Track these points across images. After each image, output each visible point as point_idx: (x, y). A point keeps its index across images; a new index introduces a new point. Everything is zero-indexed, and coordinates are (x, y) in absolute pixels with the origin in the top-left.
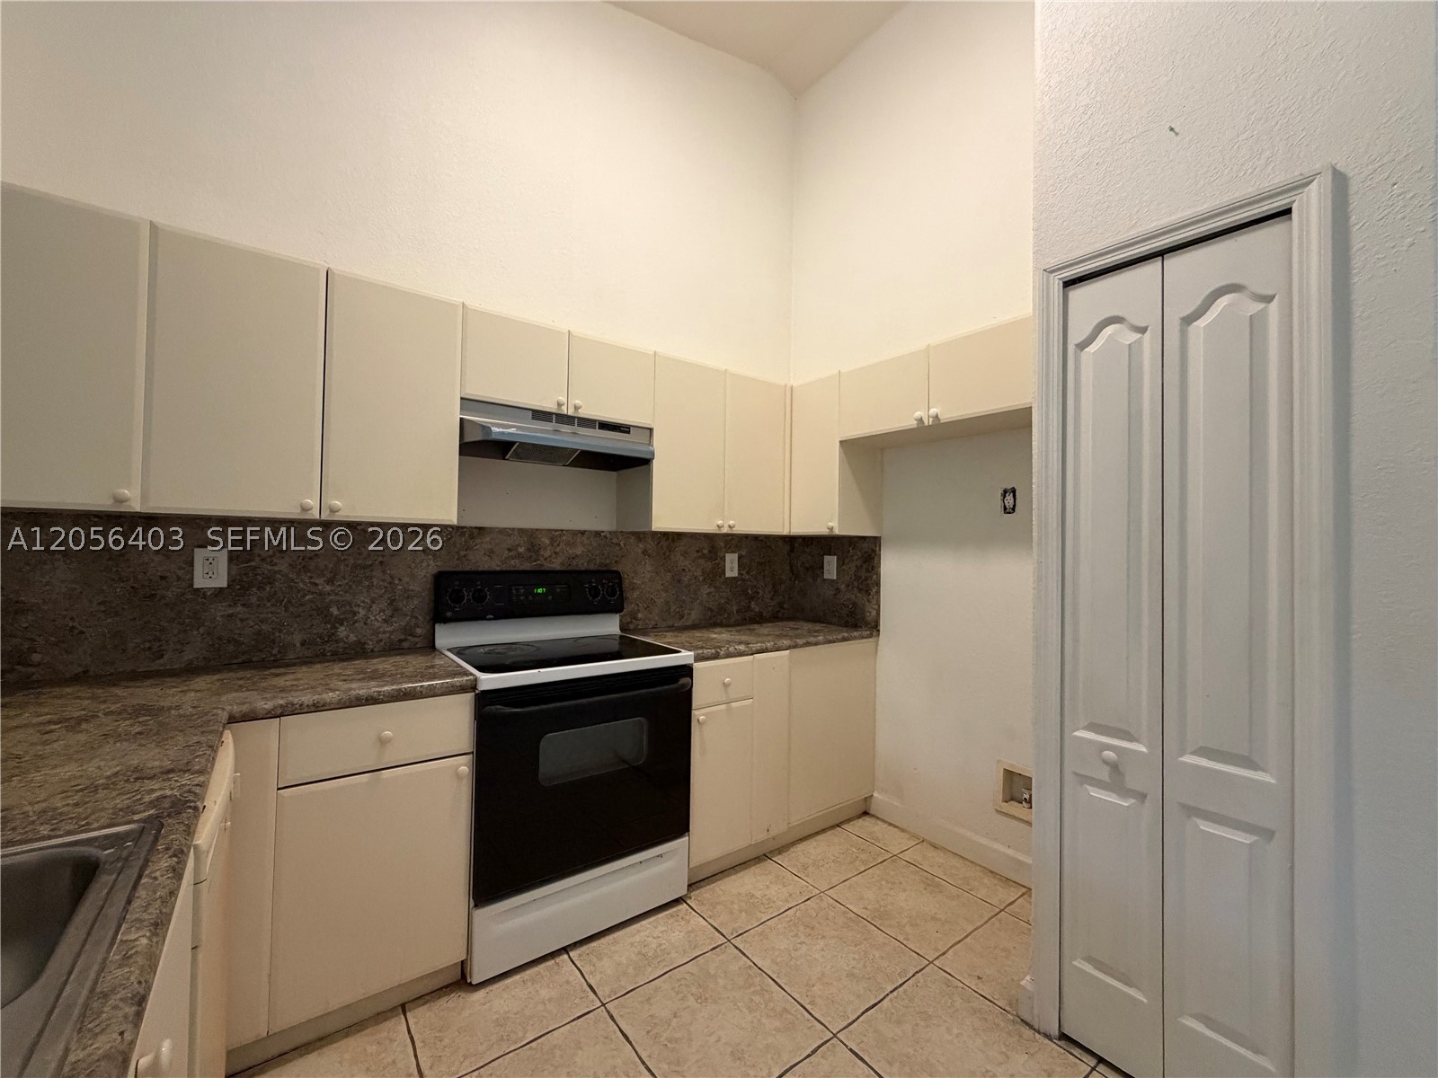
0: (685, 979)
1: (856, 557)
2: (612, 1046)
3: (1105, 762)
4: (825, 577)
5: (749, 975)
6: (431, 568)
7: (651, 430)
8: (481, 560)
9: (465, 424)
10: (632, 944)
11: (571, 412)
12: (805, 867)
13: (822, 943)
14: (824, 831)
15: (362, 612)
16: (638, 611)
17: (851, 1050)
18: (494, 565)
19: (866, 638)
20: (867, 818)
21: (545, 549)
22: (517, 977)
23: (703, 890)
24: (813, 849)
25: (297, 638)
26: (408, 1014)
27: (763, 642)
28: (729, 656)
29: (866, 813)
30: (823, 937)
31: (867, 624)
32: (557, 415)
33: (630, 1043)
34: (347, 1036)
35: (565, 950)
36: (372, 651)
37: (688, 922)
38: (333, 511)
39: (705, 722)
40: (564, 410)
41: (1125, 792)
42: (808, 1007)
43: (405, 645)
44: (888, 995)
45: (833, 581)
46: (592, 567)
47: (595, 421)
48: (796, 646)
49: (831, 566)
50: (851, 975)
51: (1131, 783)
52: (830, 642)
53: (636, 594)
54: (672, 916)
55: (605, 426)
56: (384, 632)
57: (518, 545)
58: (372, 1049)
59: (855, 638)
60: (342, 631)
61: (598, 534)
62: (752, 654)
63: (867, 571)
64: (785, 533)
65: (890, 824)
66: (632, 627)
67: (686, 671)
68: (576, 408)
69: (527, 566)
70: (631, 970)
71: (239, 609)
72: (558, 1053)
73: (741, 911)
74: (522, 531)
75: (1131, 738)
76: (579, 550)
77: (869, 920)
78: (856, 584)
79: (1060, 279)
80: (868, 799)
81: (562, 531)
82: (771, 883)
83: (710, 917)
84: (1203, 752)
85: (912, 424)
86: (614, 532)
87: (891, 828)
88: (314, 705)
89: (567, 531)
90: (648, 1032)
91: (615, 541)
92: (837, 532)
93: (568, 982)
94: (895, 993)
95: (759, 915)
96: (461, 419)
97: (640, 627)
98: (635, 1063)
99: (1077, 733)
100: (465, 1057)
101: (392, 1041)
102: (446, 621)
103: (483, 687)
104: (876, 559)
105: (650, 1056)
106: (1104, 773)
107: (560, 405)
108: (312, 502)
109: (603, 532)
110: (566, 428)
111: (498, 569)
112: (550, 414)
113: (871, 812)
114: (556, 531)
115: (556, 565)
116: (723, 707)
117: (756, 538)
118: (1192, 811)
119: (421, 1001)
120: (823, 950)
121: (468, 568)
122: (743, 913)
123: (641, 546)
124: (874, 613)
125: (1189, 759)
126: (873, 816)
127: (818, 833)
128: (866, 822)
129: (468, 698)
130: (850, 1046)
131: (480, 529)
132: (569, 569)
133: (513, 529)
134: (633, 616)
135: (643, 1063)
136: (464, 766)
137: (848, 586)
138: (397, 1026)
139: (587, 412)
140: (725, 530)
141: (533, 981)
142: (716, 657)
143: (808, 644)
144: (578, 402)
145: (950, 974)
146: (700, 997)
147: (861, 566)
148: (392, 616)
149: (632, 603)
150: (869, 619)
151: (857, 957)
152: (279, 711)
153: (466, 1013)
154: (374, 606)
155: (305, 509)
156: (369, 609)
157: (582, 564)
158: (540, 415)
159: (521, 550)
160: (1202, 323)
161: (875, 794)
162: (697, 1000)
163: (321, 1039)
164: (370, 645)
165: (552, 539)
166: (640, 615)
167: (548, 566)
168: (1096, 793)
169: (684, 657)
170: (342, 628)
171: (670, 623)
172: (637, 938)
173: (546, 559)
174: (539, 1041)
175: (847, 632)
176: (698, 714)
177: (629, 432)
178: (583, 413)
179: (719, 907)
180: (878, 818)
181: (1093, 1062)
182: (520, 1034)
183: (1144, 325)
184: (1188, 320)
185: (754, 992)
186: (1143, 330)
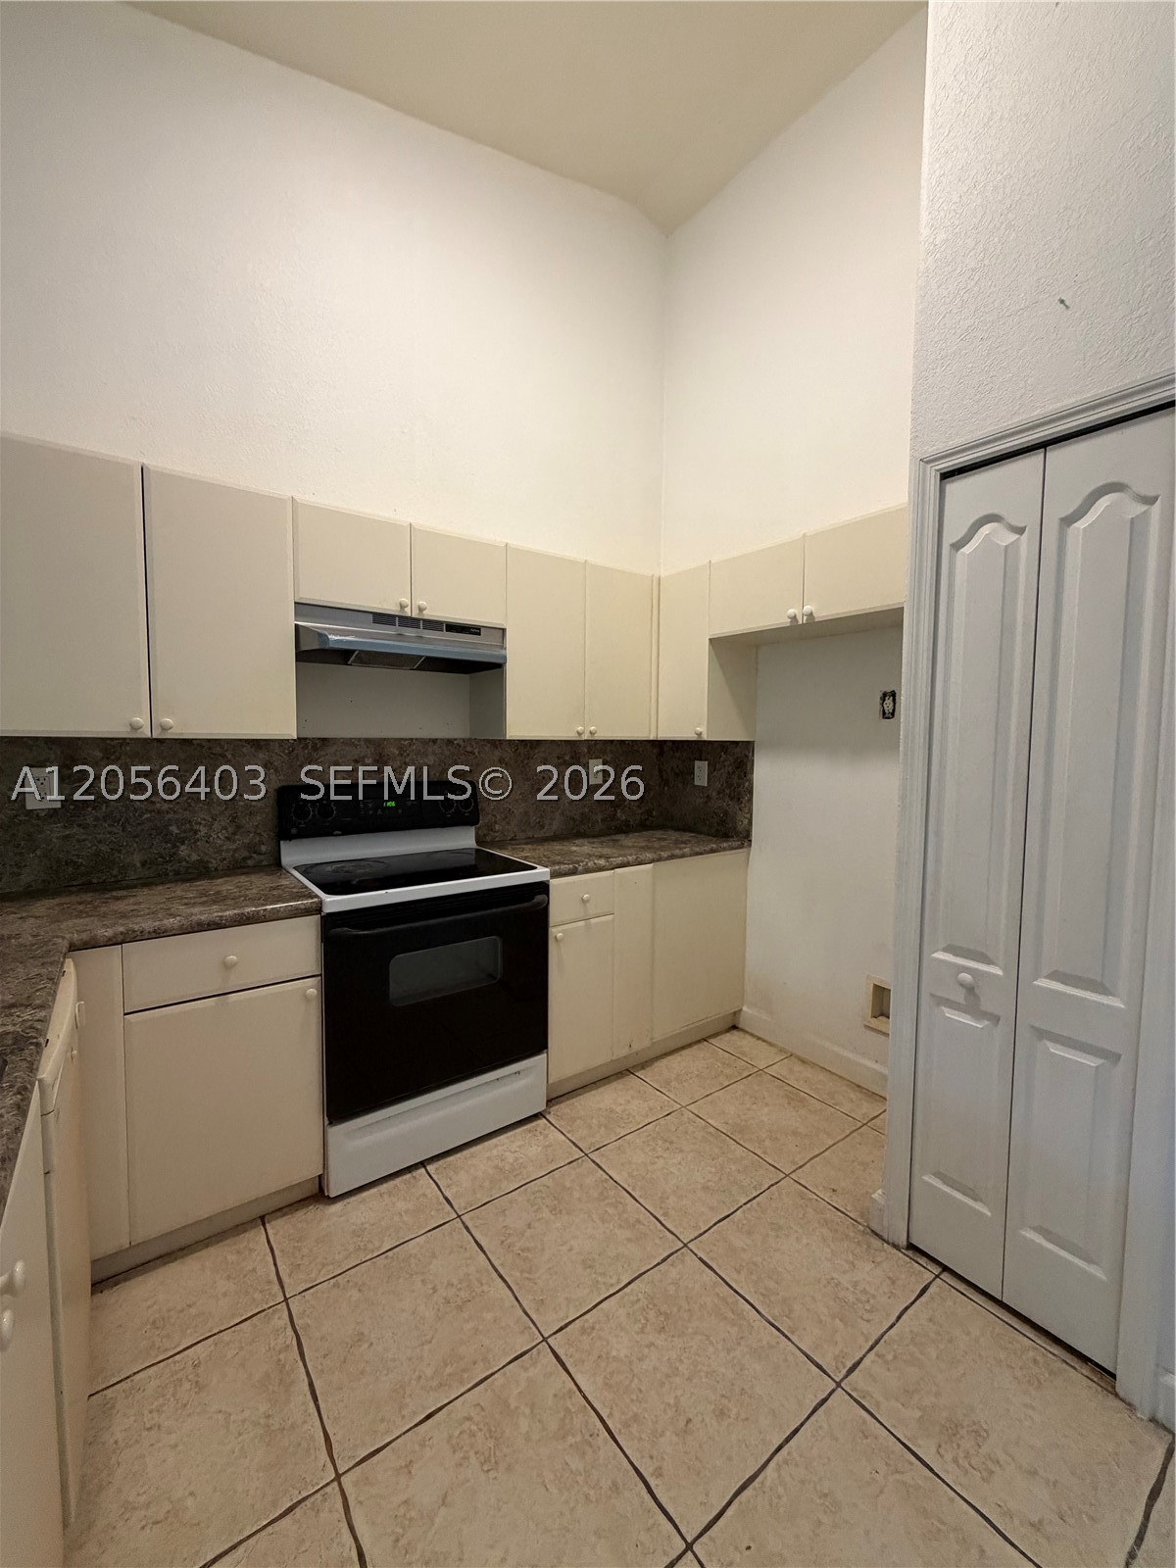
0: (541, 1191)
1: (726, 763)
2: (467, 1255)
3: (962, 985)
4: (696, 783)
6: (273, 782)
7: (503, 630)
9: (301, 630)
10: (489, 1158)
11: (415, 615)
12: (668, 1082)
13: (679, 1157)
14: (690, 1045)
15: (203, 831)
16: (496, 823)
17: (700, 1259)
19: (736, 849)
20: (735, 1032)
21: (395, 759)
22: (373, 1191)
23: (562, 1105)
24: (676, 1063)
25: (137, 859)
26: (267, 1226)
27: (624, 856)
28: (587, 871)
29: (734, 1027)
30: (682, 1151)
31: (737, 834)
32: (400, 617)
33: (484, 1252)
34: (207, 1246)
35: (422, 1164)
36: (216, 869)
37: (546, 1136)
38: (164, 729)
39: (562, 939)
40: (408, 612)
41: (978, 1014)
42: (661, 1219)
43: (250, 862)
44: (741, 1207)
45: (704, 787)
47: (441, 623)
48: (660, 860)
49: (701, 772)
50: (705, 1188)
51: (986, 1005)
52: (697, 854)
54: (530, 1131)
55: (452, 627)
56: (228, 850)
57: (366, 756)
58: (231, 1258)
59: (724, 849)
60: (184, 851)
61: (450, 742)
62: (613, 869)
63: (739, 778)
64: (651, 738)
65: (759, 1038)
66: (488, 839)
67: (542, 888)
68: (421, 610)
70: (487, 1184)
71: (75, 829)
72: (413, 1261)
73: (600, 1126)
74: (368, 741)
75: (988, 961)
76: (430, 760)
77: (729, 1134)
78: (727, 791)
79: (937, 470)
80: (737, 1014)
81: (412, 739)
82: (633, 1097)
83: (569, 1132)
84: (1054, 976)
85: (785, 622)
86: (469, 740)
87: (760, 1041)
88: (155, 931)
89: (416, 739)
90: (502, 1242)
91: (469, 749)
92: (705, 737)
93: (424, 1195)
94: (748, 1205)
95: (618, 1130)
96: (296, 626)
97: (497, 839)
98: (487, 1271)
99: (935, 955)
100: (324, 1265)
101: (251, 1250)
102: (290, 837)
103: (327, 910)
104: (749, 764)
105: (502, 1265)
106: (960, 996)
107: (402, 607)
108: (142, 720)
109: (456, 739)
110: (410, 632)
112: (394, 616)
113: (740, 1026)
114: (405, 740)
116: (582, 923)
117: (622, 742)
118: (1042, 1034)
119: (279, 1214)
120: (680, 1164)
122: (603, 1129)
123: (497, 753)
124: (746, 822)
125: (1043, 983)
126: (742, 1030)
127: (683, 1048)
128: (733, 1037)
129: (314, 920)
130: (699, 1255)
131: (323, 739)
133: (359, 740)
134: (490, 828)
135: (496, 1270)
136: (312, 989)
137: (719, 793)
138: (256, 1238)
139: (430, 614)
140: (585, 737)
141: (390, 1194)
142: (573, 872)
143: (672, 857)
144: (422, 603)
145: (806, 1188)
146: (555, 1209)
147: (734, 772)
148: (234, 834)
149: (488, 814)
150: (740, 828)
151: (713, 1170)
152: (120, 939)
153: (324, 1224)
154: (216, 825)
155: (134, 728)
156: (210, 827)
158: (381, 618)
159: (369, 761)
160: (1082, 524)
161: (745, 1009)
162: (551, 1211)
163: (182, 1249)
164: (213, 864)
165: (401, 748)
166: (497, 827)
168: (950, 1014)
169: (540, 873)
170: (183, 848)
171: (530, 834)
172: (495, 1152)
174: (395, 1250)
175: (715, 843)
176: (555, 932)
177: (479, 634)
178: (429, 614)
179: (578, 1121)
180: (746, 1032)
181: (937, 1270)
182: (377, 1244)
183: (1022, 525)
184: (1068, 521)
185: (608, 1204)
186: (1020, 531)
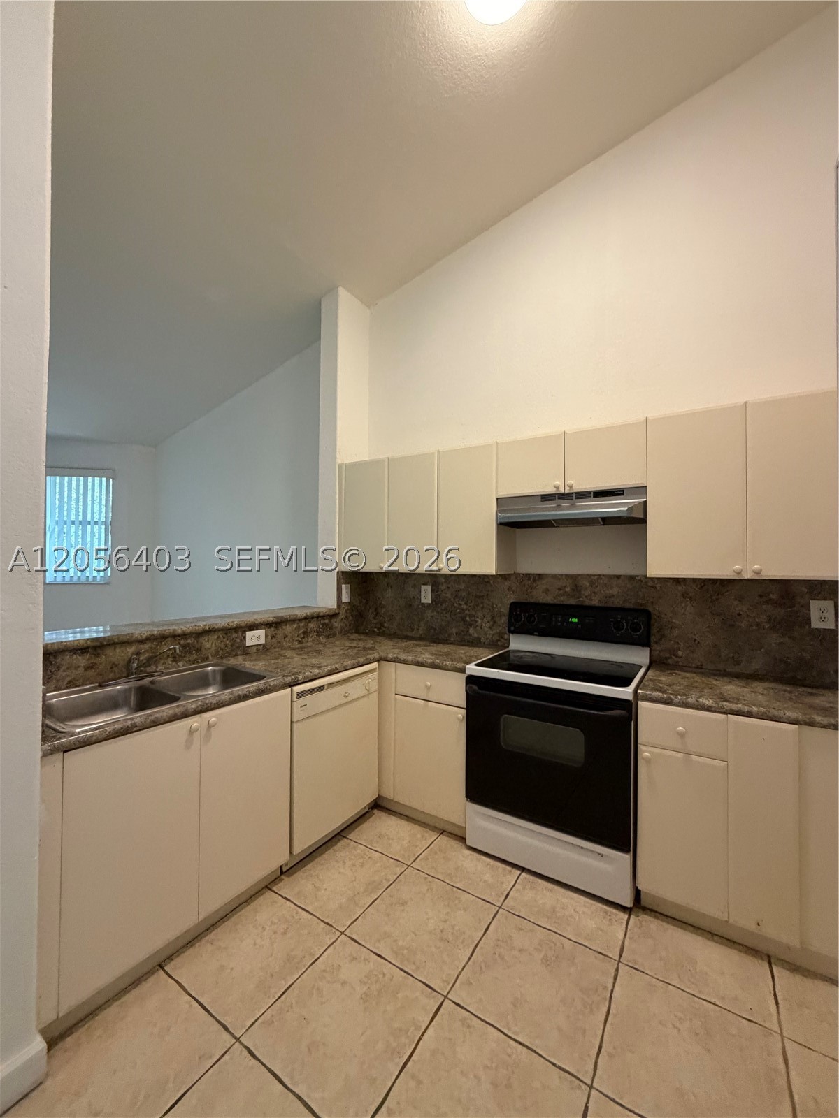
0: (554, 943)
2: (478, 925)
5: (597, 990)
6: (512, 598)
7: (644, 488)
8: (541, 595)
11: (567, 491)
12: (803, 1007)
13: (697, 1050)
15: (479, 621)
16: (678, 649)
18: (548, 599)
21: (586, 589)
22: (487, 859)
25: (454, 630)
26: (441, 836)
28: (686, 705)
30: (707, 1049)
32: (558, 494)
34: (419, 825)
35: (523, 869)
36: (484, 643)
37: (611, 925)
39: (650, 760)
40: (562, 490)
46: (627, 605)
47: (590, 492)
48: (811, 724)
53: (676, 632)
55: (599, 494)
56: (490, 634)
57: (566, 586)
58: (418, 836)
60: (471, 631)
61: (632, 578)
62: (727, 713)
67: (628, 708)
68: (571, 487)
69: (572, 602)
70: (536, 909)
71: (435, 614)
73: (662, 959)
74: (567, 576)
76: (615, 591)
81: (600, 575)
83: (631, 939)
88: (404, 660)
89: (603, 575)
90: (499, 940)
91: (650, 584)
93: (503, 883)
96: (496, 511)
98: (473, 942)
100: (433, 867)
101: (426, 839)
102: (513, 632)
105: (482, 948)
107: (557, 488)
109: (638, 576)
110: (566, 504)
111: (552, 602)
112: (554, 495)
114: (595, 575)
115: (595, 602)
119: (450, 835)
121: (532, 601)
123: (680, 588)
131: (539, 575)
132: (606, 605)
133: (562, 575)
134: (672, 652)
136: (462, 713)
141: (491, 867)
142: (668, 702)
144: (571, 482)
146: (547, 961)
148: (493, 625)
149: (671, 640)
152: (394, 660)
153: (455, 854)
154: (485, 619)
156: (482, 620)
157: (618, 603)
158: (546, 498)
159: (568, 589)
162: (543, 959)
164: (483, 640)
165: (592, 583)
166: (680, 653)
167: (588, 603)
173: (586, 597)
176: (645, 752)
177: (623, 494)
179: (655, 942)
182: (457, 881)
185: (583, 999)
